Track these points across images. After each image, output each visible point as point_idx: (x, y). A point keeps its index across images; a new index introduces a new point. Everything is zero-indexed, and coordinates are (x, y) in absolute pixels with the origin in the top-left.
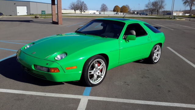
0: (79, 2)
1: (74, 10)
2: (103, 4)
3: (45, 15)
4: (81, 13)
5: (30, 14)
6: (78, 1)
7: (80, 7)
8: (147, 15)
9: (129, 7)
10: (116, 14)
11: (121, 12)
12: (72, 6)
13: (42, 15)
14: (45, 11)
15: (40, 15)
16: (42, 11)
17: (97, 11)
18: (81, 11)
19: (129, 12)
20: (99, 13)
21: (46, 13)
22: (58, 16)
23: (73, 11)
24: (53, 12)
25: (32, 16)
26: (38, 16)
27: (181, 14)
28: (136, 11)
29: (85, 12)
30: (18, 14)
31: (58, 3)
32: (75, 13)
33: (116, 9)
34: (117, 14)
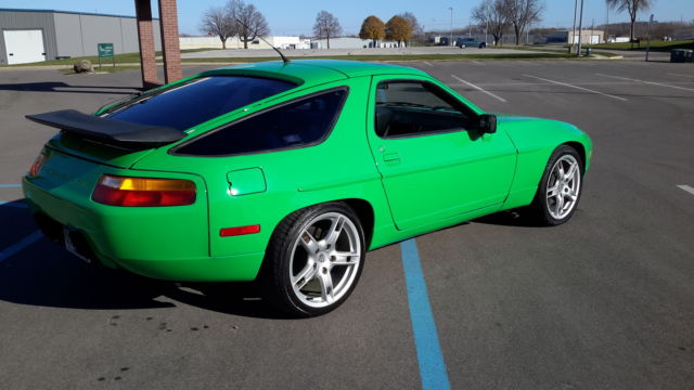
0: (237, 9)
1: (218, 38)
2: (323, 13)
3: (114, 59)
4: (246, 47)
5: (58, 58)
6: (232, 5)
7: (242, 25)
8: (482, 45)
9: (414, 20)
10: (370, 45)
11: (388, 38)
12: (210, 24)
13: (100, 58)
14: (111, 45)
15: (93, 60)
16: (99, 45)
17: (302, 38)
18: (246, 41)
19: (416, 36)
20: (307, 47)
21: (117, 52)
22: (164, 60)
23: (215, 42)
24: (143, 46)
25: (64, 67)
26: (86, 66)
27: (595, 40)
28: (437, 34)
29: (257, 42)
30: (11, 60)
31: (164, 9)
32: (224, 48)
33: (369, 30)
34: (373, 45)
